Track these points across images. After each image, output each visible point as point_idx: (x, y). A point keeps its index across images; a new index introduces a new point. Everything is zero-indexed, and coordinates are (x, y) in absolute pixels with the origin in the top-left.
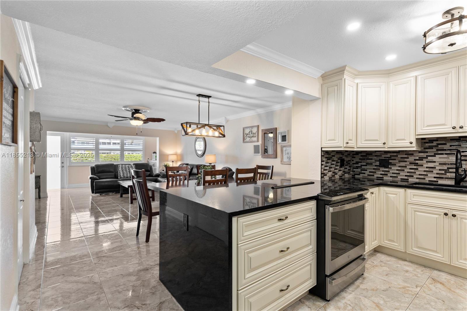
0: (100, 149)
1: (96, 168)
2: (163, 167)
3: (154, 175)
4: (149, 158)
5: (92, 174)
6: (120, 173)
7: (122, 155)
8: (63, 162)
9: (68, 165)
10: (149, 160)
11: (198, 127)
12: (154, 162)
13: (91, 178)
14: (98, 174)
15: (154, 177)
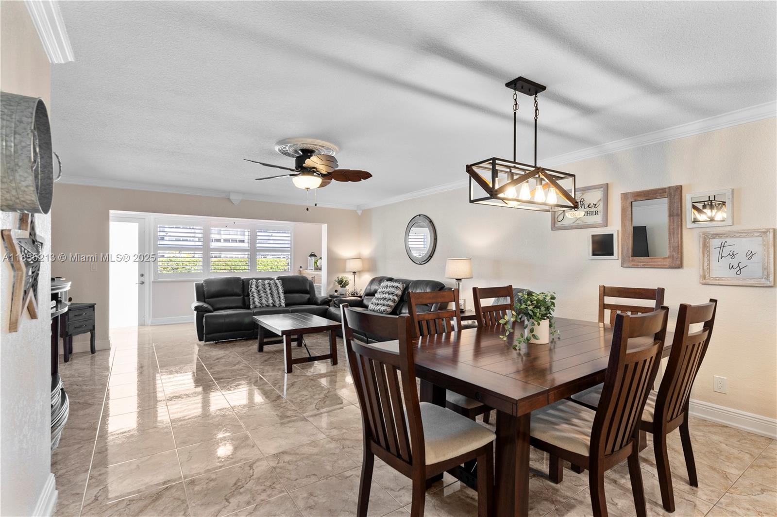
0: (211, 247)
1: (207, 286)
2: (334, 284)
3: (319, 301)
4: (302, 266)
5: (198, 300)
6: (252, 296)
7: (252, 261)
8: (143, 273)
9: (152, 279)
10: (301, 269)
11: (514, 179)
12: (312, 274)
13: (197, 308)
14: (210, 300)
15: (320, 305)
